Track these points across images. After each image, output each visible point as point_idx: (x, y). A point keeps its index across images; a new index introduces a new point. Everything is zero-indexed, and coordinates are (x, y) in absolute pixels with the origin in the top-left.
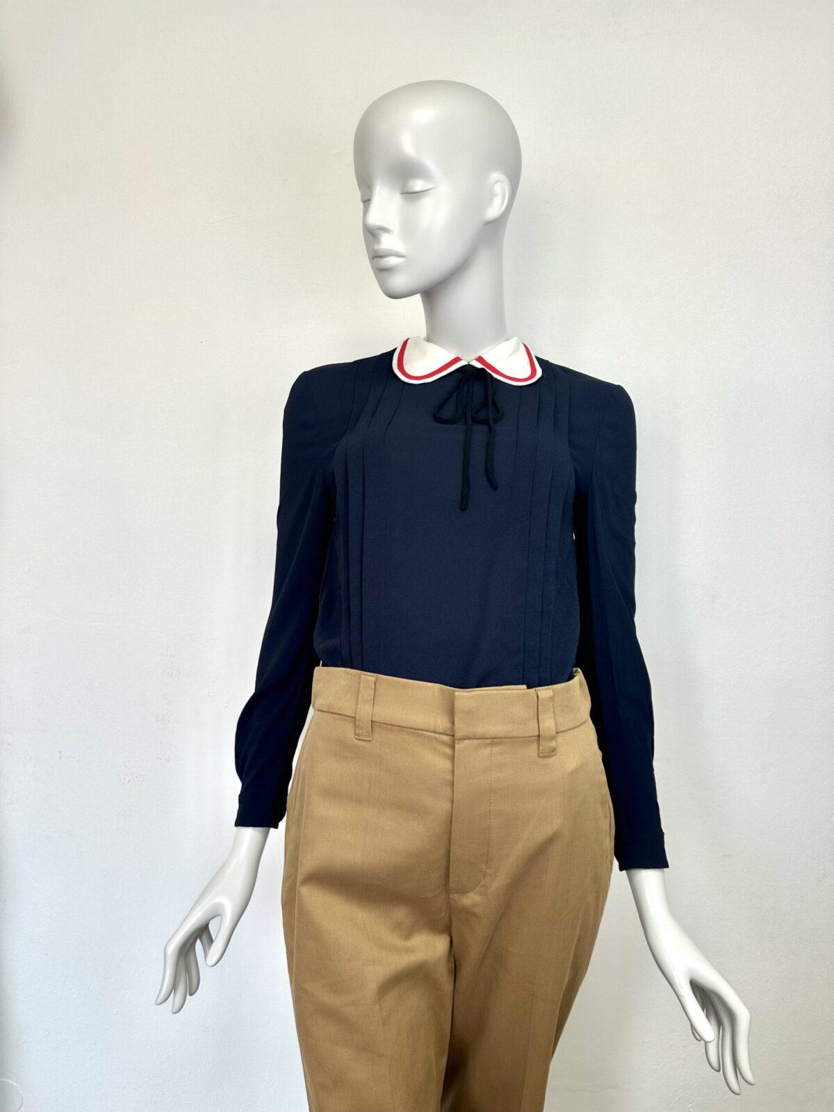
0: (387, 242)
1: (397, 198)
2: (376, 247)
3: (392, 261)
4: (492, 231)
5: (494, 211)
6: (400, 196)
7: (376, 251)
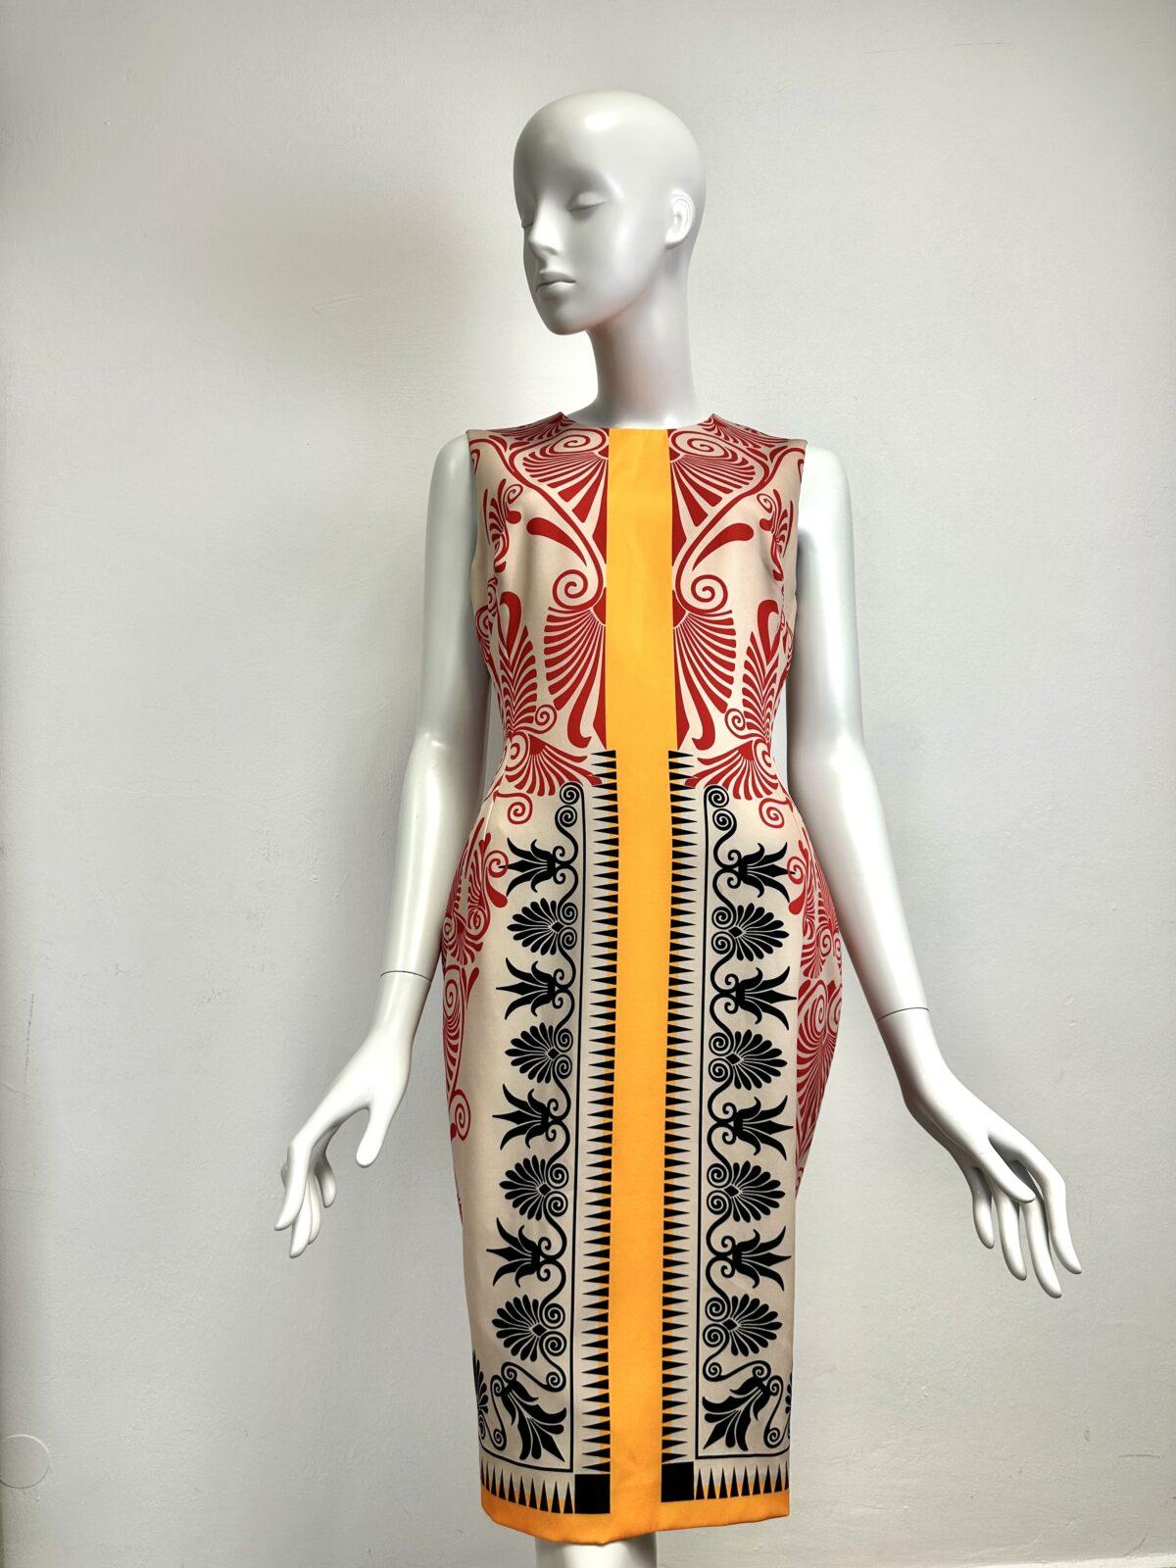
0: (555, 266)
1: (566, 216)
2: (542, 272)
3: (562, 287)
4: (674, 256)
5: (674, 235)
6: (568, 213)
7: (543, 276)
